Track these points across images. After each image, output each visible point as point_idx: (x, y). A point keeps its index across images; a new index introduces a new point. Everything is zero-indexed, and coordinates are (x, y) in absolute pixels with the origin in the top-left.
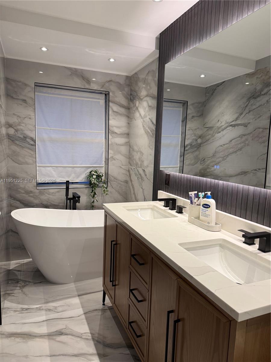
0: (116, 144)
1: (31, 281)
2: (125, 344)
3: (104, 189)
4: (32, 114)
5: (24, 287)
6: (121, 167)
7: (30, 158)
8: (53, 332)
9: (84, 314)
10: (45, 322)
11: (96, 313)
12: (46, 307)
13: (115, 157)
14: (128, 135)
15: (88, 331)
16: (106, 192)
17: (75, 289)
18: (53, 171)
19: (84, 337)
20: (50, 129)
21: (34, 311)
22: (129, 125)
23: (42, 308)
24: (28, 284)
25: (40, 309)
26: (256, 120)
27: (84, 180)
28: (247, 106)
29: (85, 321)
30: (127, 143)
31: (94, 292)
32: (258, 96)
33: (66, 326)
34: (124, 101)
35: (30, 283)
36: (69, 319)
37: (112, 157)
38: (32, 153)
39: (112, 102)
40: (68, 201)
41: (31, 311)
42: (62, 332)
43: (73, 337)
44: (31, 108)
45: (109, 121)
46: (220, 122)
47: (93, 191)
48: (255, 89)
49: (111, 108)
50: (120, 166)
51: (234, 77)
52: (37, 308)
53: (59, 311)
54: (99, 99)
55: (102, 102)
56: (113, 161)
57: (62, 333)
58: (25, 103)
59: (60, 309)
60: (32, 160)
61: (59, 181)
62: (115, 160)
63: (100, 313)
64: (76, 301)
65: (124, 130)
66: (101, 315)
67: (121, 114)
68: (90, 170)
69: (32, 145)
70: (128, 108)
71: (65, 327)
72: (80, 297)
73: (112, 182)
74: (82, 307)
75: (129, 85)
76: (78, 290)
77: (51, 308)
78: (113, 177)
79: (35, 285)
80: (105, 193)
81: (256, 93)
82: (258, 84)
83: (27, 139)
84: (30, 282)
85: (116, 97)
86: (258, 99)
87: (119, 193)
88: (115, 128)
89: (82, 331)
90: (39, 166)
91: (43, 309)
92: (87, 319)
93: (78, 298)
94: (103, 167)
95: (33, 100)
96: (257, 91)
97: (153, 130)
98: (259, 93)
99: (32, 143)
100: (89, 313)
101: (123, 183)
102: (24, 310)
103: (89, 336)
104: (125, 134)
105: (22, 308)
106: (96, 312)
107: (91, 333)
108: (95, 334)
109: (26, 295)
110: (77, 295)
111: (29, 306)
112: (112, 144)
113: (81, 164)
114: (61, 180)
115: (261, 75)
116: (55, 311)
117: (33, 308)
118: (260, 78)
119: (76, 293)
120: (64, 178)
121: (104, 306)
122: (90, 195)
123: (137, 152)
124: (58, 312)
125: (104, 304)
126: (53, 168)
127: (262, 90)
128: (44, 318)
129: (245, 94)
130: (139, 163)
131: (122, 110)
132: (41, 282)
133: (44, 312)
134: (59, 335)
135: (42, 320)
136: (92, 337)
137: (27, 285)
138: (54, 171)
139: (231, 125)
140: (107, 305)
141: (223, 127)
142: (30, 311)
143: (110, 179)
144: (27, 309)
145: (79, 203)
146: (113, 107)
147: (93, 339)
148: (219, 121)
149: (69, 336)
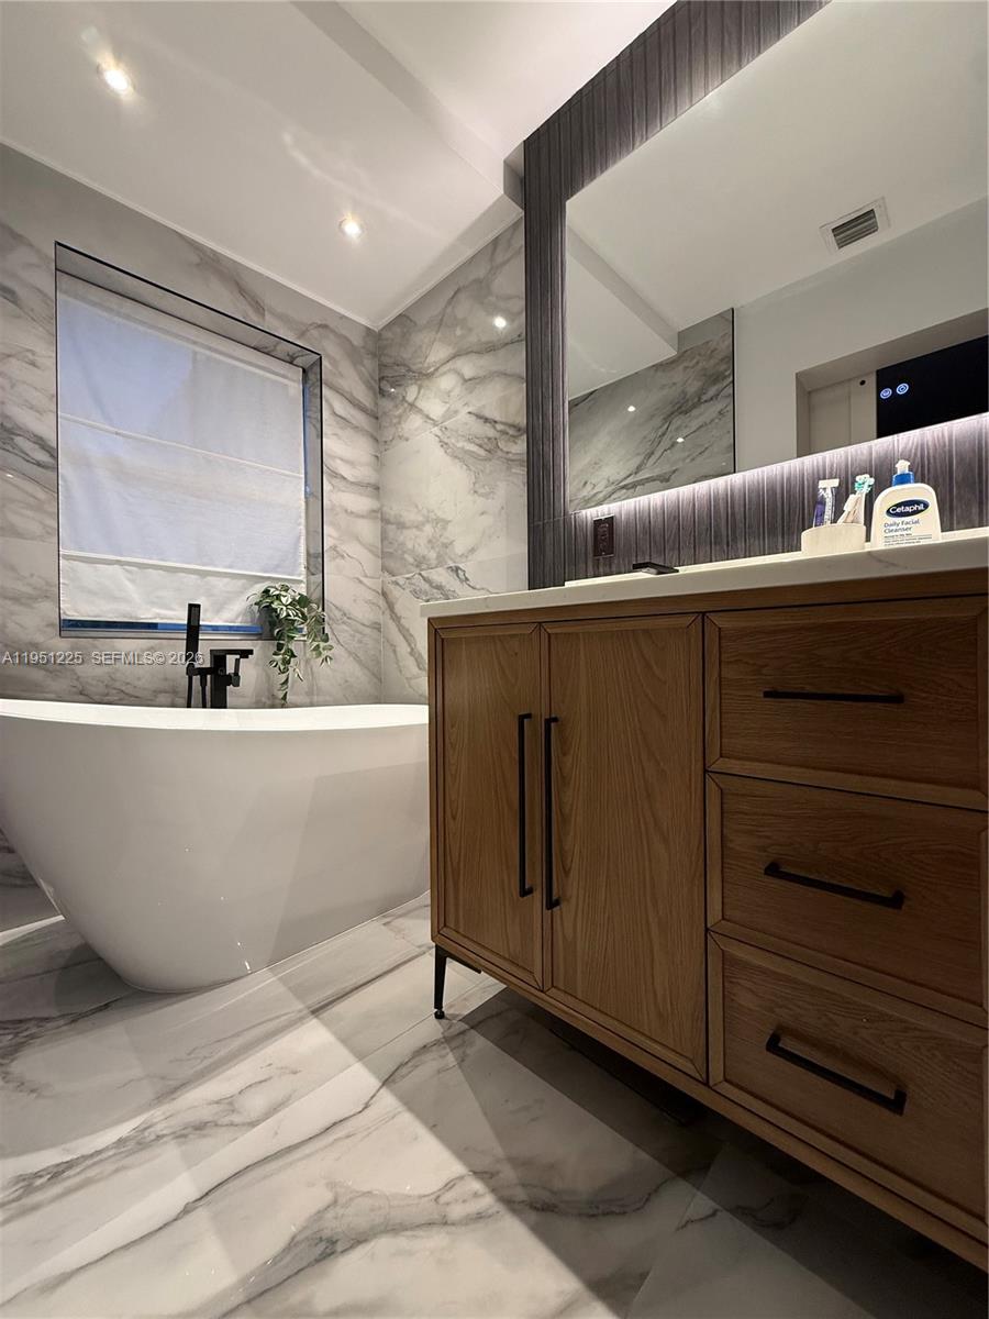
0: (346, 511)
1: (54, 1013)
2: (656, 1163)
3: (315, 644)
4: (43, 351)
5: (16, 1051)
6: (361, 582)
7: (29, 513)
8: (276, 1259)
9: (385, 1083)
10: (201, 1215)
11: (431, 1064)
12: (173, 1122)
13: (343, 548)
14: (376, 489)
15: (458, 1168)
16: (325, 653)
17: (282, 989)
18: (129, 580)
19: (457, 1212)
20: (117, 434)
21: (109, 1167)
22: (379, 460)
23: (150, 1135)
24: (34, 1030)
25: (139, 1143)
26: (693, 459)
27: (240, 619)
28: (664, 434)
29: (407, 1118)
30: (374, 511)
31: (370, 978)
32: (694, 406)
33: (332, 1185)
34: (362, 394)
35: (49, 1025)
36: (330, 1138)
37: (334, 548)
38: (41, 495)
39: (331, 387)
40: (196, 679)
41: (91, 1173)
42: (326, 1234)
43: (402, 1242)
44: (41, 329)
45: (324, 439)
46: (589, 487)
47: (280, 647)
48: (684, 393)
49: (326, 401)
50: (358, 579)
51: (621, 377)
52: (121, 1142)
53: (254, 1116)
54: (283, 376)
55: (295, 388)
56: (339, 561)
57: (332, 1242)
58: (13, 302)
59: (256, 1103)
60: (41, 523)
61: (149, 616)
62: (343, 557)
63: (451, 1059)
64: (314, 1037)
65: (365, 473)
66: (461, 1061)
67: (357, 427)
68: (261, 587)
69: (39, 464)
70: (375, 416)
71: (328, 1197)
72: (326, 1015)
73: (334, 626)
74: (361, 1056)
75: (374, 355)
76: (299, 991)
77: (206, 1114)
78: (340, 610)
79: (73, 1025)
80: (320, 654)
81: (688, 401)
82: (689, 382)
83: (19, 440)
84: (47, 1019)
85: (342, 376)
86: (695, 412)
87: (357, 658)
88: (338, 461)
89: (432, 1184)
90: (68, 558)
91: (159, 1137)
92: (409, 1103)
93: (314, 1022)
94: (301, 581)
95: (49, 302)
96: (688, 397)
97: (489, 439)
98: (696, 400)
99: (42, 457)
100: (404, 1071)
101: (368, 631)
102: (39, 1182)
103: (476, 1195)
104: (368, 485)
105: (21, 1178)
106: (428, 1057)
107: (478, 1174)
108: (498, 1173)
109: (32, 1091)
110: (305, 1012)
111: (68, 1151)
112: (333, 509)
113: (230, 567)
114: (158, 616)
115: (695, 361)
116: (232, 1124)
117: (99, 1152)
118: (693, 367)
119: (301, 1006)
120: (171, 609)
121: (444, 1021)
122: (271, 662)
123: (417, 527)
124: (253, 1124)
125: (440, 1016)
126: (127, 571)
127: (702, 391)
128: (184, 1187)
129: (657, 409)
130: (432, 555)
131: (359, 418)
132: (107, 1006)
133: (170, 1153)
134: (317, 1261)
135: (179, 1208)
136: (493, 1190)
137: (32, 1037)
138: (132, 581)
139: (623, 487)
140: (454, 1016)
141: (601, 495)
142: (83, 1176)
143: (331, 615)
144: (56, 1173)
145: (237, 684)
146: (333, 402)
147: (510, 1203)
148: (586, 483)
149: (382, 1244)
